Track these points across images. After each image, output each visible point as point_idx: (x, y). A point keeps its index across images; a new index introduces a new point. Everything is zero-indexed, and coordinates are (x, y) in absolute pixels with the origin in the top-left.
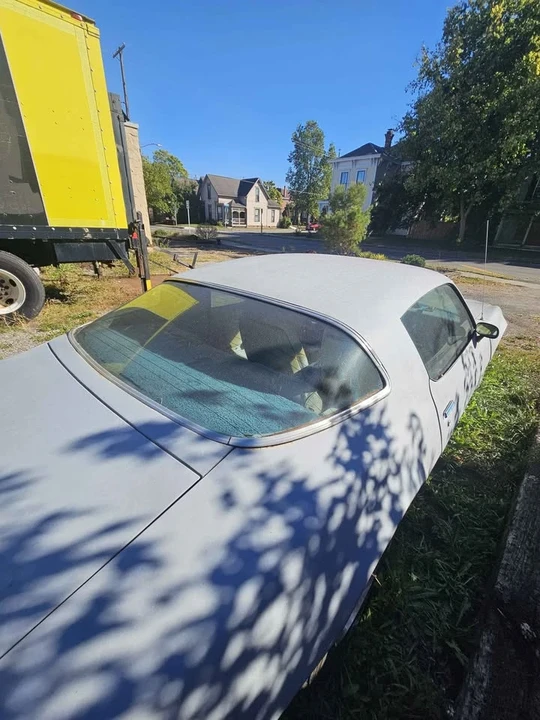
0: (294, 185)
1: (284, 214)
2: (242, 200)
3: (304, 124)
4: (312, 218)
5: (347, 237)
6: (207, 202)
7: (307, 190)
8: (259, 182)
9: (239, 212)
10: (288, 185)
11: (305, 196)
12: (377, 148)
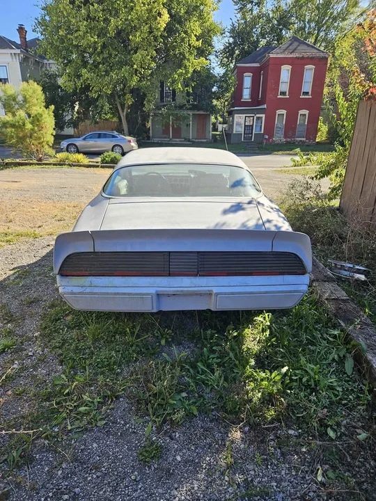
5: (38, 138)
12: (14, 43)
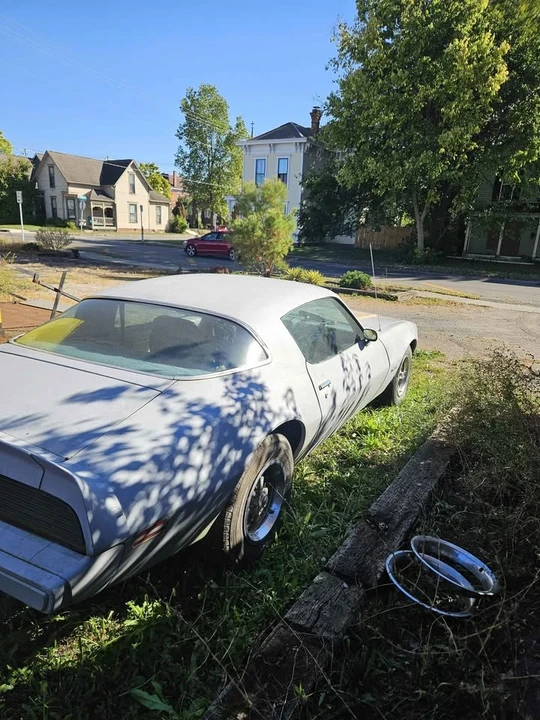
0: (188, 171)
1: (176, 212)
2: (108, 190)
3: (197, 89)
4: (219, 218)
5: (267, 248)
6: (49, 193)
7: (209, 179)
8: (134, 166)
9: (104, 207)
10: (179, 170)
11: (207, 189)
12: (301, 129)
